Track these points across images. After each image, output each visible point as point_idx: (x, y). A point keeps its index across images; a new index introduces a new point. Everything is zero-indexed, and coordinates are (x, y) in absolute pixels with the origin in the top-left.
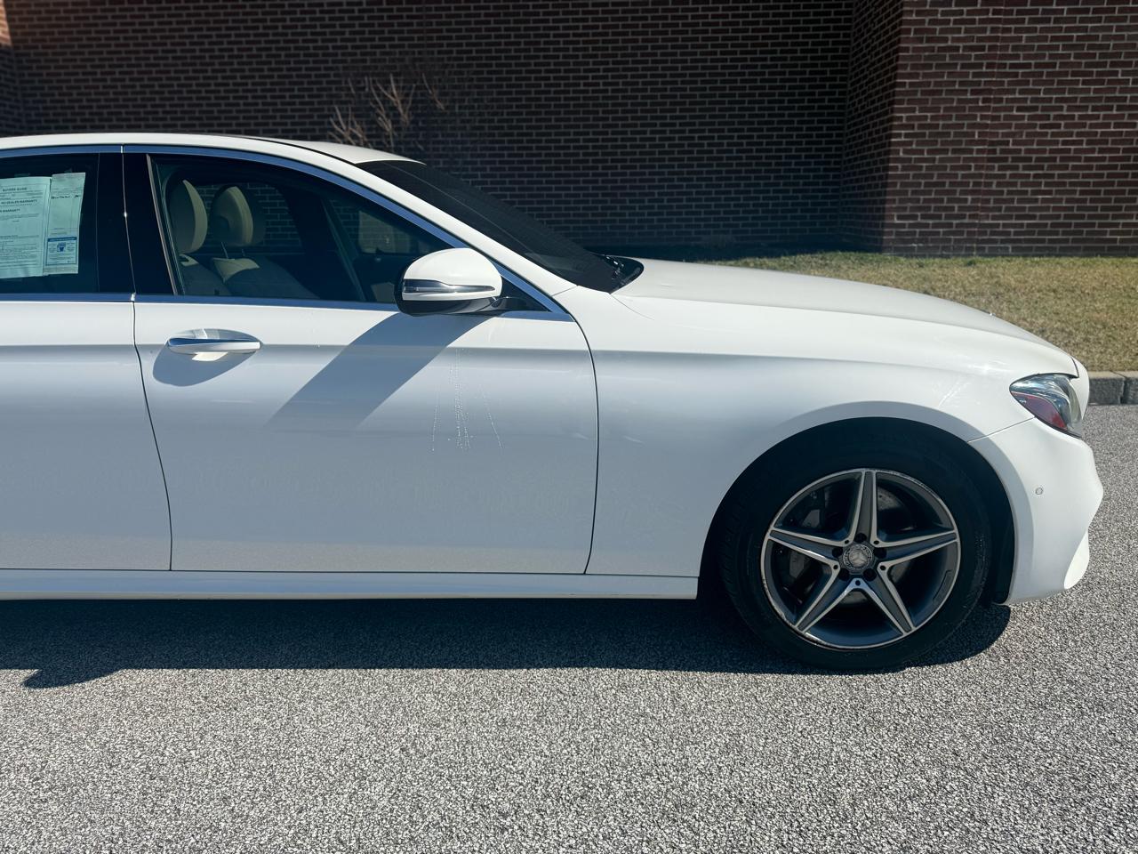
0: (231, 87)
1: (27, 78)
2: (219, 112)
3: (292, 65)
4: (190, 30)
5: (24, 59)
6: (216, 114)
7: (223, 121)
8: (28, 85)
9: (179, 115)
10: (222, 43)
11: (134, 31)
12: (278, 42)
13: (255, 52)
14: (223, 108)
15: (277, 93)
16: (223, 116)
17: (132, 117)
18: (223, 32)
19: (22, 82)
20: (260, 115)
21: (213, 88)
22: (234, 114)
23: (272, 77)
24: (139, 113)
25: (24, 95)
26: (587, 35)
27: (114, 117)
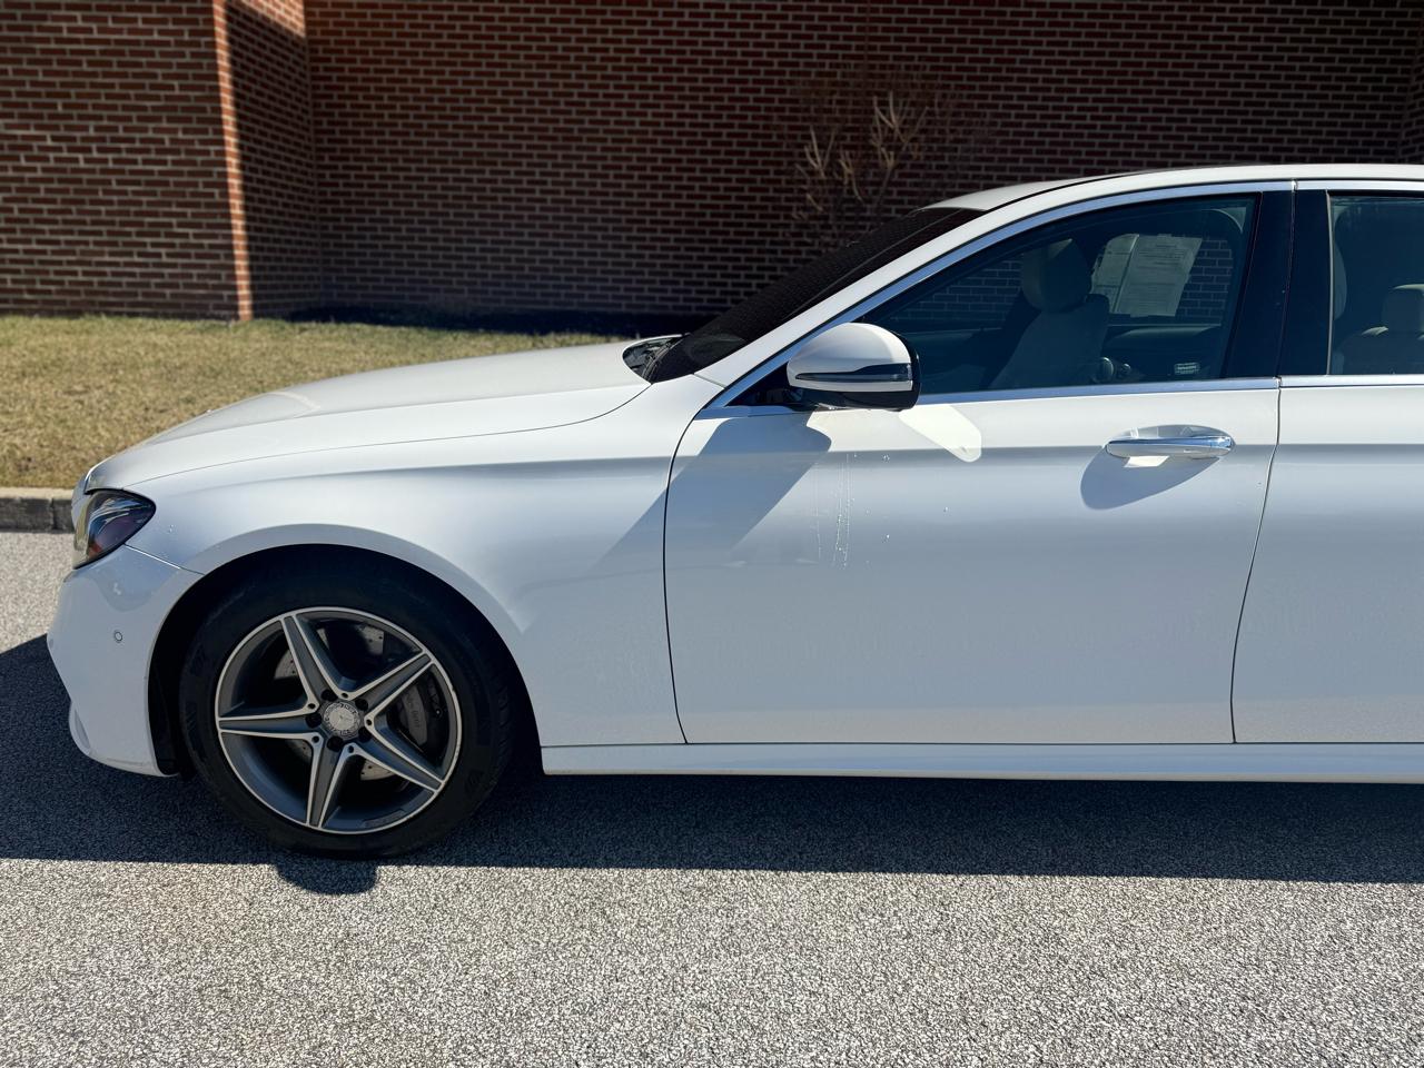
0: (601, 99)
1: (321, 73)
2: (581, 130)
3: (686, 74)
4: (552, 20)
5: (320, 47)
6: (576, 134)
7: (584, 143)
8: (322, 83)
9: (526, 132)
10: (594, 40)
11: (476, 18)
12: (670, 42)
13: (637, 54)
14: (587, 126)
15: (662, 110)
16: (585, 136)
17: (461, 132)
18: (598, 26)
19: (314, 78)
20: (635, 137)
21: (575, 99)
22: (601, 135)
23: (657, 88)
24: (471, 127)
25: (315, 96)
26: (1077, 54)
27: (436, 131)
